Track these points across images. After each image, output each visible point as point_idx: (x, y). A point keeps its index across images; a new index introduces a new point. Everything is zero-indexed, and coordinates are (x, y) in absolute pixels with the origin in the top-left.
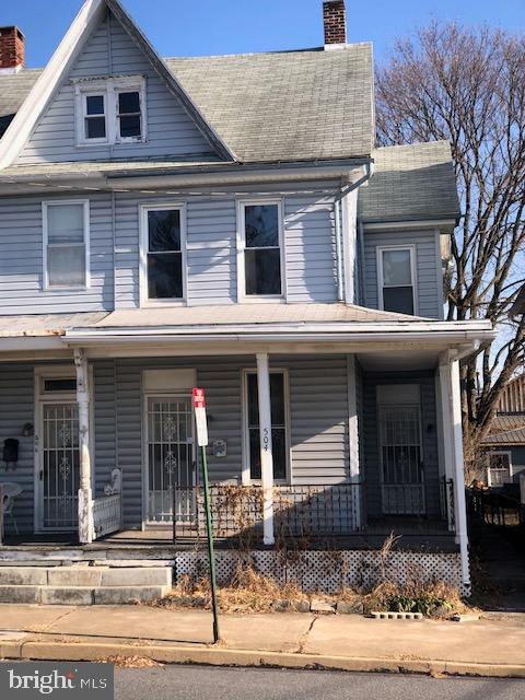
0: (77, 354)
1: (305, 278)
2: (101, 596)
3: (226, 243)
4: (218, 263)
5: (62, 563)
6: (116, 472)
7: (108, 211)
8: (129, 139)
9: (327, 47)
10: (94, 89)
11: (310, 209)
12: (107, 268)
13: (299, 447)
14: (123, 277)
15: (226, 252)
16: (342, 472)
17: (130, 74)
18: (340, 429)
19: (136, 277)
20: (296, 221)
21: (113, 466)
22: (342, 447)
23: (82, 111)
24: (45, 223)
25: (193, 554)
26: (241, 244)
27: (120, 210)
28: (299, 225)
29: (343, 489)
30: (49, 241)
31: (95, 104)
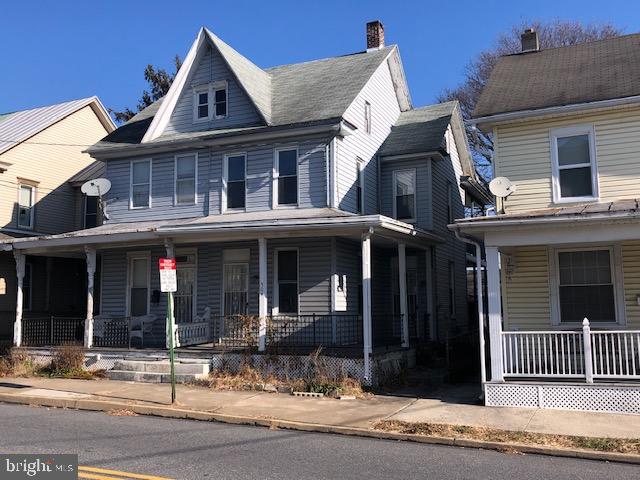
0: (166, 241)
1: (310, 193)
2: (165, 378)
3: (267, 174)
4: (264, 186)
5: (157, 359)
6: (207, 309)
7: (207, 159)
8: (220, 117)
9: (368, 51)
10: (202, 90)
11: (313, 151)
12: (205, 191)
13: (304, 294)
14: (213, 196)
15: (267, 180)
16: (327, 309)
17: (220, 79)
18: (327, 283)
19: (220, 196)
20: (305, 159)
21: (206, 305)
22: (327, 294)
23: (197, 104)
24: (176, 168)
25: (220, 356)
26: (276, 175)
27: (213, 158)
28: (307, 162)
29: (325, 319)
30: (178, 178)
31: (203, 98)
